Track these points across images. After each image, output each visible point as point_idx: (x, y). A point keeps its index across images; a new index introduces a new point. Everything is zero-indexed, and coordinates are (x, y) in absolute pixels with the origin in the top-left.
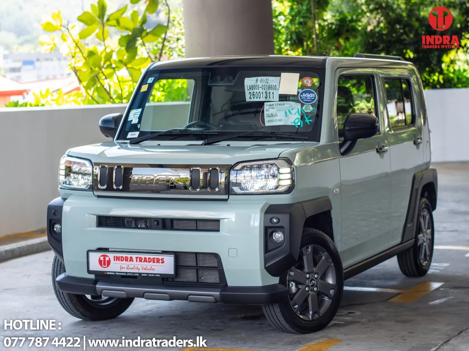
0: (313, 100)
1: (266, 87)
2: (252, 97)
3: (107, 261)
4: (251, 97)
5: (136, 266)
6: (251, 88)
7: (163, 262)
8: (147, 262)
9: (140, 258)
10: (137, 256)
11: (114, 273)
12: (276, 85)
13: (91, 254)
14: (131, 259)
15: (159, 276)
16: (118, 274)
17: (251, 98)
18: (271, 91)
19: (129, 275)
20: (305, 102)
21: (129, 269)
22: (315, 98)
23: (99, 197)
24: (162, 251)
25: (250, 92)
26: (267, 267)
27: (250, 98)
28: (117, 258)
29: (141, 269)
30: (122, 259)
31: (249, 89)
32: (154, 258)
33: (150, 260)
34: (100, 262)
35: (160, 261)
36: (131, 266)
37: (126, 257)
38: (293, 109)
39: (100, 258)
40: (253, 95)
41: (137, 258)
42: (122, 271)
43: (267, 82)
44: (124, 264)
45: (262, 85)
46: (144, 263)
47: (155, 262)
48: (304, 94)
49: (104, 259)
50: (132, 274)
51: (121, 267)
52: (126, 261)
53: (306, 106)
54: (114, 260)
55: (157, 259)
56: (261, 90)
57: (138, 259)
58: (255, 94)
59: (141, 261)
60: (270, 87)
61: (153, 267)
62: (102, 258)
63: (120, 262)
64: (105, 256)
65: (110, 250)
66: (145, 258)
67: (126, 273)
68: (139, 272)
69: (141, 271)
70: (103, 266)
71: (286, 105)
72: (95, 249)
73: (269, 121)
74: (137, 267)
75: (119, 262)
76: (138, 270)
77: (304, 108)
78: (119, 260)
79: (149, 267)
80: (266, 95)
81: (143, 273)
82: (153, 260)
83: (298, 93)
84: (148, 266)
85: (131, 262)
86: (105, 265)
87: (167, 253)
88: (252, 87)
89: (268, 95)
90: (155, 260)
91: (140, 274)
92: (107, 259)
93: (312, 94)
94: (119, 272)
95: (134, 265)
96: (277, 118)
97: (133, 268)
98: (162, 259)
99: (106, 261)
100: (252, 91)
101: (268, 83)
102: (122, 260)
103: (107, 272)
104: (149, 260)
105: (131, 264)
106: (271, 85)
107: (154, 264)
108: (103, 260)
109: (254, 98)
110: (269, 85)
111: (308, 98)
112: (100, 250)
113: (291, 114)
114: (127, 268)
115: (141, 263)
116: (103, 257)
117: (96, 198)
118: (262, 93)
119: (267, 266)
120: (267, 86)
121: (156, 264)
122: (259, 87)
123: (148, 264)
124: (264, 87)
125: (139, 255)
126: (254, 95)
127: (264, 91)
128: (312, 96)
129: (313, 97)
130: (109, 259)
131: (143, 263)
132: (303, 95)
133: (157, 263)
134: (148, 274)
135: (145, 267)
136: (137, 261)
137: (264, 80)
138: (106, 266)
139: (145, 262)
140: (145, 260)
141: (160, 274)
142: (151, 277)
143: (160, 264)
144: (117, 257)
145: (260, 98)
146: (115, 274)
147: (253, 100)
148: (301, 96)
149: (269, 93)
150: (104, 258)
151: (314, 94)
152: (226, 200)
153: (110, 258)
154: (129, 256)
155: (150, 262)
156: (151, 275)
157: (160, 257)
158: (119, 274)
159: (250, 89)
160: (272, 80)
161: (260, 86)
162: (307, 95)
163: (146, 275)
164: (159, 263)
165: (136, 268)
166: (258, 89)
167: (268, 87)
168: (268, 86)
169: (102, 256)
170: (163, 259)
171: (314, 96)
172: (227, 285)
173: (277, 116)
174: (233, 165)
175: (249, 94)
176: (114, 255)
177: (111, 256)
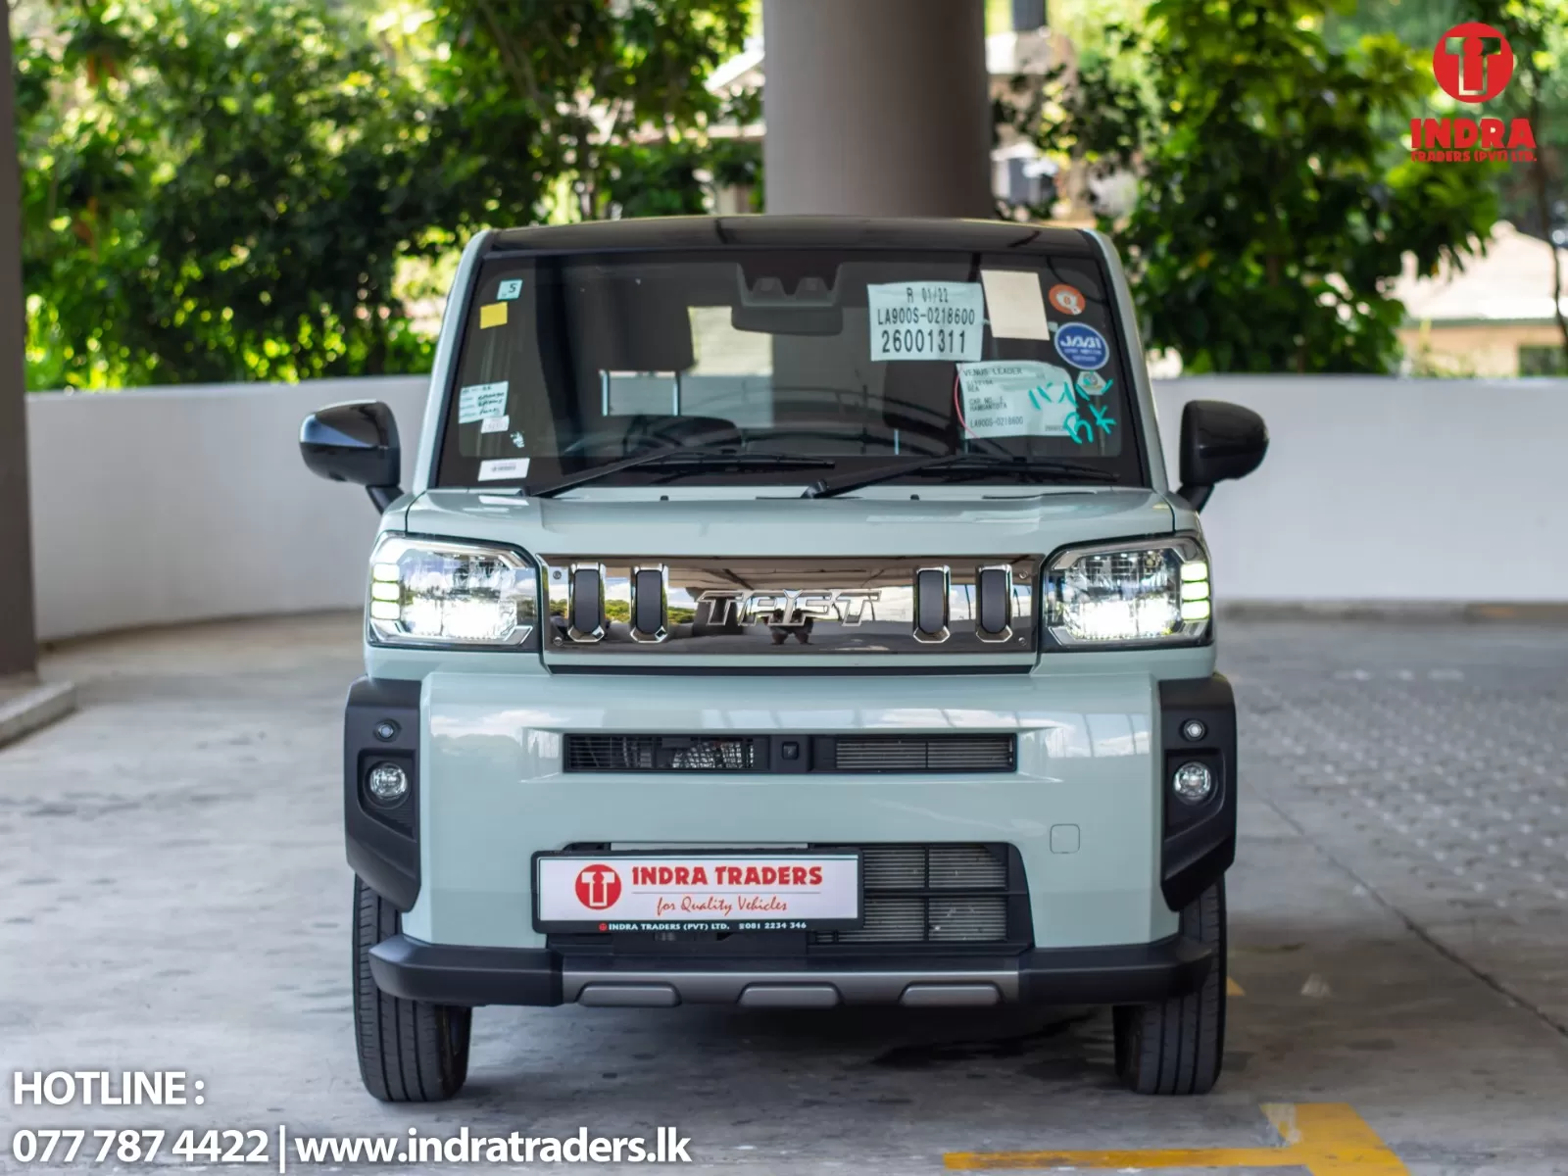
0: (1100, 359)
1: (941, 314)
2: (890, 346)
3: (609, 885)
4: (888, 347)
5: (715, 897)
6: (892, 319)
7: (818, 880)
8: (758, 882)
9: (731, 870)
10: (721, 864)
11: (635, 927)
12: (972, 311)
13: (546, 865)
14: (700, 876)
15: (804, 926)
16: (649, 927)
17: (888, 351)
18: (957, 329)
19: (692, 928)
20: (1080, 363)
21: (690, 908)
22: (1103, 349)
23: (556, 669)
24: (810, 844)
25: (886, 332)
26: (1174, 878)
27: (885, 350)
28: (648, 876)
29: (736, 906)
30: (666, 876)
31: (883, 319)
32: (783, 870)
33: (769, 876)
34: (582, 890)
35: (808, 878)
36: (698, 900)
37: (678, 870)
38: (1050, 385)
39: (580, 878)
40: (896, 339)
41: (720, 871)
42: (662, 918)
43: (943, 298)
44: (674, 892)
45: (930, 309)
46: (747, 886)
47: (787, 882)
48: (1068, 338)
49: (598, 879)
50: (702, 925)
51: (662, 905)
52: (678, 882)
53: (1085, 376)
54: (636, 881)
55: (796, 870)
56: (925, 325)
57: (726, 875)
58: (902, 337)
59: (734, 878)
60: (951, 316)
61: (781, 899)
62: (588, 878)
63: (658, 887)
64: (598, 871)
65: (614, 847)
66: (751, 870)
67: (682, 923)
68: (731, 916)
69: (734, 915)
70: (592, 903)
71: (1025, 374)
72: (561, 849)
73: (979, 423)
74: (722, 902)
75: (654, 886)
76: (725, 911)
77: (1081, 381)
78: (653, 881)
79: (766, 900)
80: (943, 340)
81: (745, 922)
82: (782, 876)
83: (1052, 334)
84: (761, 897)
85: (700, 884)
86: (601, 900)
87: (833, 849)
88: (893, 315)
89: (947, 339)
90: (788, 876)
91: (733, 924)
92: (608, 878)
93: (1092, 339)
94: (652, 923)
95: (709, 896)
96: (1003, 413)
97: (706, 905)
98: (813, 871)
99: (602, 885)
100: (891, 328)
101: (946, 301)
102: (663, 881)
103: (607, 923)
104: (765, 875)
105: (698, 893)
106: (958, 310)
107: (784, 887)
108: (592, 883)
109: (898, 350)
110: (951, 309)
111: (1085, 351)
112: (576, 849)
113: (1050, 400)
114: (684, 908)
115: (735, 887)
116: (592, 874)
117: (548, 676)
118: (930, 334)
119: (1169, 876)
120: (943, 311)
121: (791, 887)
122: (919, 313)
123: (762, 887)
124: (935, 315)
125: (728, 862)
126: (898, 339)
127: (936, 328)
128: (1093, 345)
129: (1096, 349)
130: (617, 878)
131: (742, 888)
132: (1066, 341)
133: (795, 882)
134: (762, 922)
135: (750, 899)
136: (720, 881)
137: (932, 291)
138: (605, 903)
139: (753, 884)
140: (752, 876)
141: (808, 921)
142: (775, 930)
143: (809, 887)
144: (644, 870)
145: (920, 350)
146: (640, 927)
147: (893, 356)
148: (1063, 343)
149: (951, 334)
150: (595, 878)
151: (1097, 340)
152: (1025, 669)
153: (618, 872)
154: (690, 864)
155: (767, 882)
156: (773, 924)
157: (807, 863)
158: (655, 927)
159: (888, 319)
160: (958, 293)
161: (923, 310)
162: (1078, 342)
163: (754, 926)
164: (803, 883)
165: (718, 904)
166: (916, 322)
167: (947, 315)
168: (947, 311)
169: (588, 870)
170: (819, 869)
171: (1099, 346)
172: (1032, 944)
173: (1005, 405)
174: (1047, 553)
175: (883, 336)
176: (636, 866)
177: (623, 868)
